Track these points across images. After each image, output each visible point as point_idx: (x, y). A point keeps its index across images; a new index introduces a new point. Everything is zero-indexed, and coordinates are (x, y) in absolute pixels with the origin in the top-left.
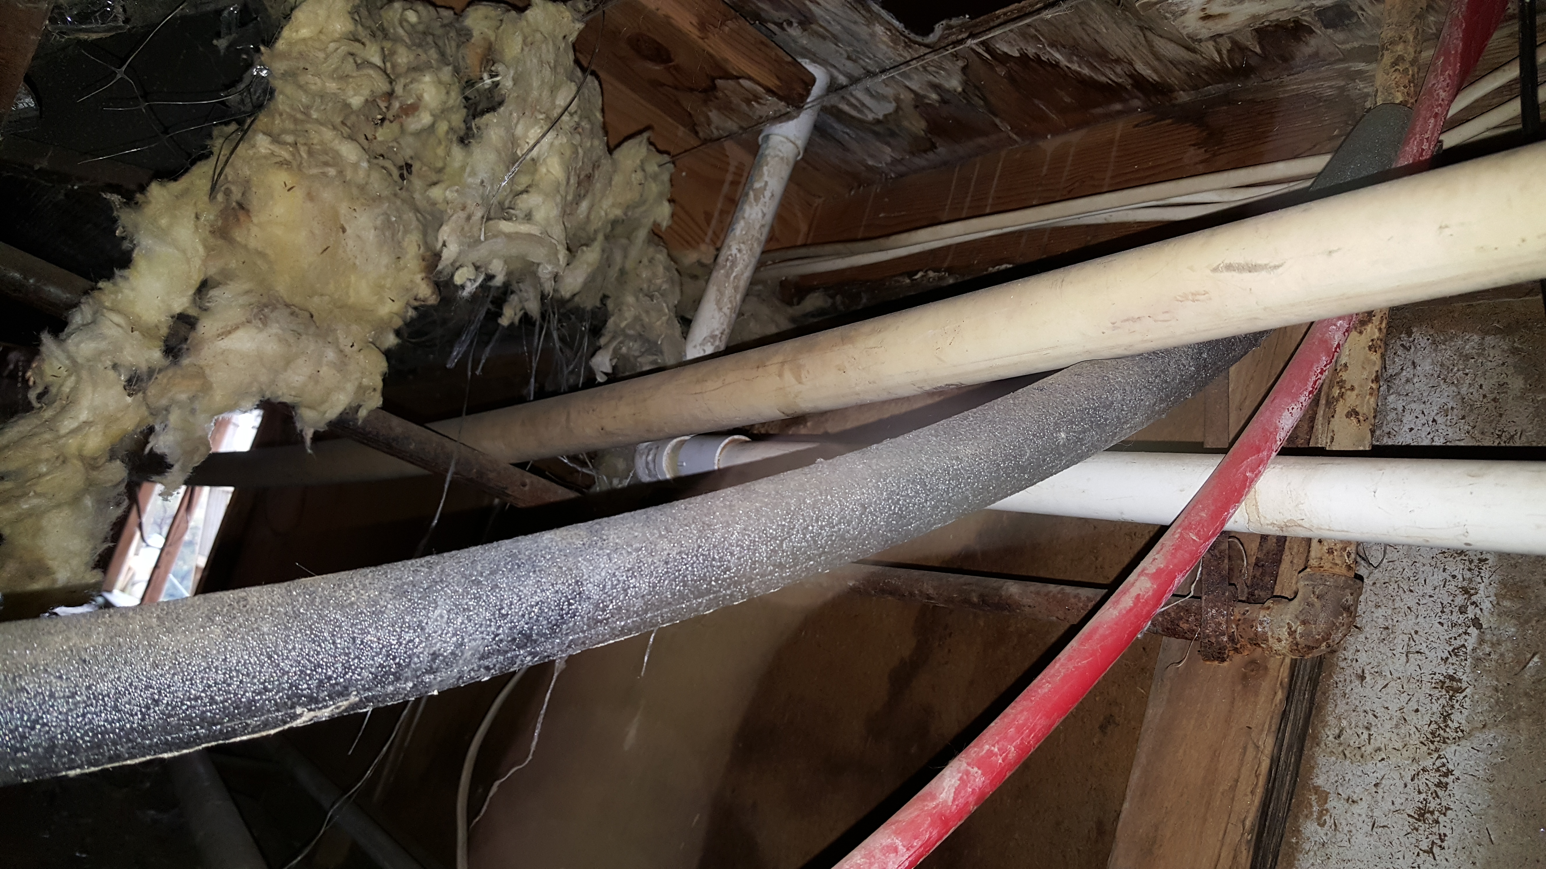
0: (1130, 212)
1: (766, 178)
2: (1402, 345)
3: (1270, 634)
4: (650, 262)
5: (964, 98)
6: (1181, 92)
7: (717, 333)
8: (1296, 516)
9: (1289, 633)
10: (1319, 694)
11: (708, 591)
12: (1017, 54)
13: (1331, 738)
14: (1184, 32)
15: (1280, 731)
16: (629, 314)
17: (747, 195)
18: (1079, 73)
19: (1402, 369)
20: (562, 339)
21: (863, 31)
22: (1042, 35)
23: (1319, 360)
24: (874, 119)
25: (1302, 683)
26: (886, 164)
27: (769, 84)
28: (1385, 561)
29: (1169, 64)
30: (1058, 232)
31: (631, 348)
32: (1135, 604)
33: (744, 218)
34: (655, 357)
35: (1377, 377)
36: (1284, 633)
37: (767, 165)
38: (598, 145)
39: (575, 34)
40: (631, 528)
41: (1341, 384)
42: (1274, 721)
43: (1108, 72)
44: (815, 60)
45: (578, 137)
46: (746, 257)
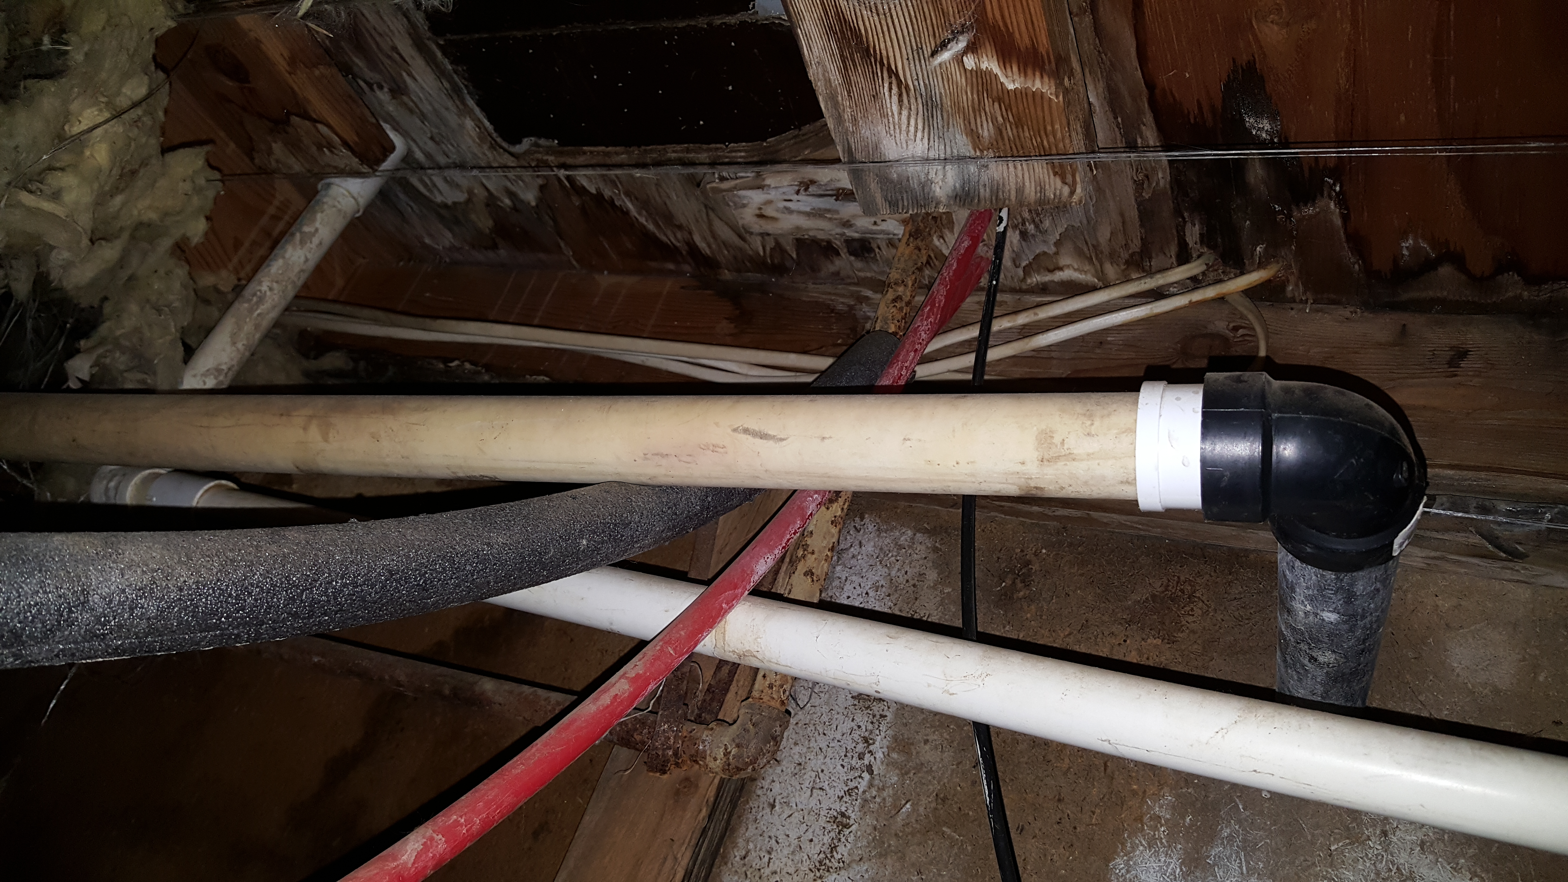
0: (664, 361)
1: (317, 225)
2: (855, 527)
3: (708, 752)
4: (167, 274)
5: (535, 213)
6: (726, 271)
7: (224, 367)
8: (754, 648)
9: (724, 754)
10: (735, 816)
11: (216, 627)
12: (594, 191)
13: (738, 858)
14: (741, 222)
15: (698, 845)
16: (129, 323)
17: (293, 235)
18: (644, 226)
19: (851, 546)
20: (36, 331)
21: (453, 119)
22: (620, 183)
23: (795, 523)
24: (442, 202)
25: (724, 804)
26: (443, 247)
27: (346, 137)
28: (809, 705)
29: (722, 245)
30: (598, 361)
31: (120, 361)
32: (612, 703)
33: (284, 257)
34: (145, 376)
35: (833, 547)
36: (720, 754)
37: (322, 212)
38: (154, 143)
39: (163, 30)
40: (150, 548)
41: (805, 547)
42: (694, 836)
43: (669, 233)
44: (396, 128)
45: (136, 131)
46: (276, 298)
